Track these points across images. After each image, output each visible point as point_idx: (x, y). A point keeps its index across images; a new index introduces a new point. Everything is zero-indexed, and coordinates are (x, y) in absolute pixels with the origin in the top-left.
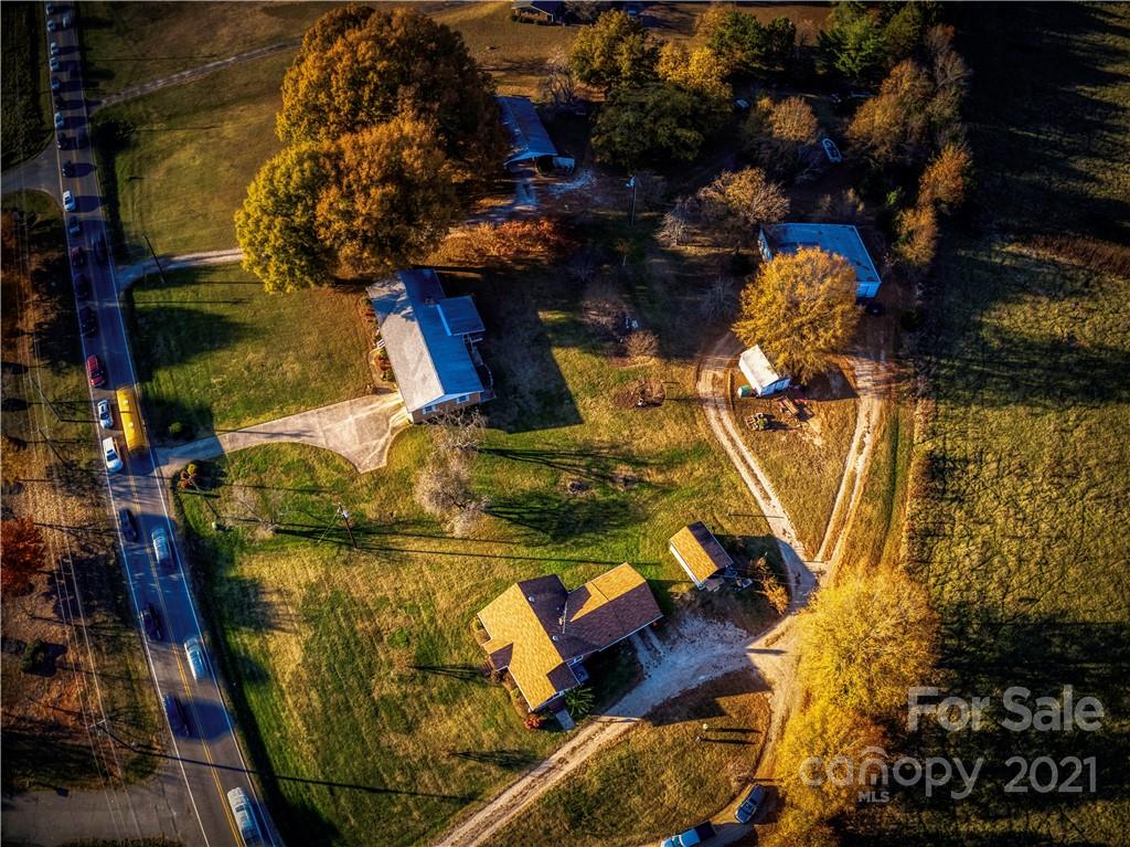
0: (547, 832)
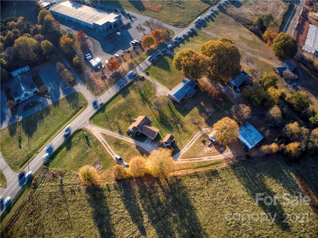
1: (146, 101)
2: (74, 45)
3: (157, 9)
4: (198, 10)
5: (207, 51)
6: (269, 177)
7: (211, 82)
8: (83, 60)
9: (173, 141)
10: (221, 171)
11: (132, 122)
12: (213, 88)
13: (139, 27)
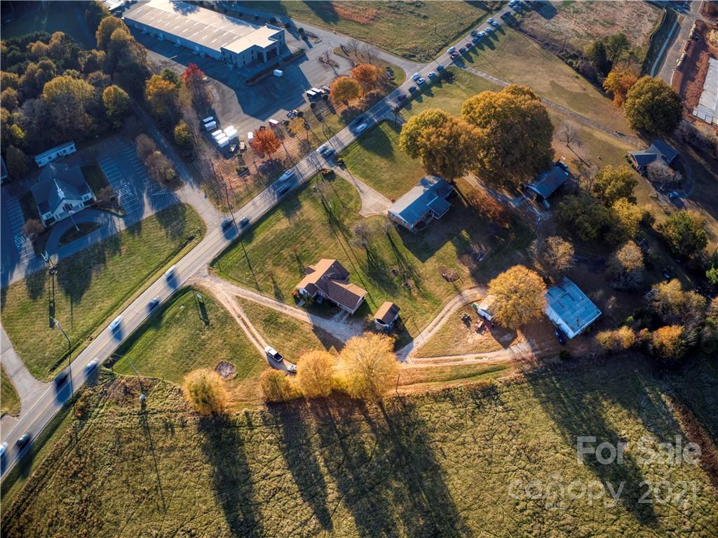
0: (259, 314)
1: (338, 225)
2: (177, 96)
3: (366, 18)
4: (458, 22)
5: (477, 114)
6: (613, 403)
7: (486, 186)
8: (196, 132)
9: (396, 317)
10: (505, 388)
11: (304, 272)
12: (490, 199)
13: (325, 59)
